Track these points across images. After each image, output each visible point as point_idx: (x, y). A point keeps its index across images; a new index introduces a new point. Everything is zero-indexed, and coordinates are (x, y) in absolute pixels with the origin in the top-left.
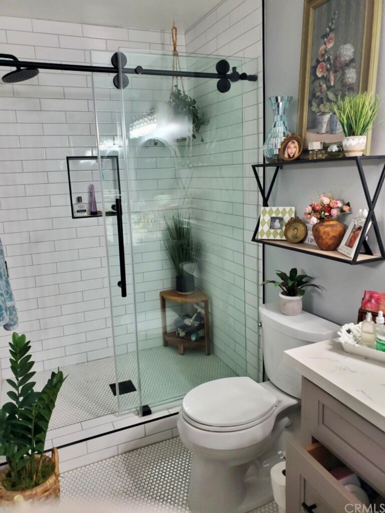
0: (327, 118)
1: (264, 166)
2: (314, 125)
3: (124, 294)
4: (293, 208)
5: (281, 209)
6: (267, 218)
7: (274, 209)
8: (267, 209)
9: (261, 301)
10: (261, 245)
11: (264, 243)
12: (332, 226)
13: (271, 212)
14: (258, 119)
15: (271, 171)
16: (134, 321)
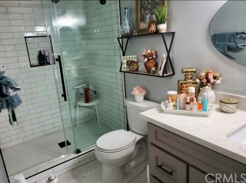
0: (148, 16)
1: (122, 38)
2: (143, 19)
3: (66, 100)
4: (136, 56)
5: (131, 57)
6: (125, 61)
7: (128, 57)
8: (125, 57)
9: (125, 98)
10: (123, 73)
11: (124, 72)
12: (152, 62)
13: (127, 58)
14: (118, 17)
15: (125, 40)
16: (69, 113)
